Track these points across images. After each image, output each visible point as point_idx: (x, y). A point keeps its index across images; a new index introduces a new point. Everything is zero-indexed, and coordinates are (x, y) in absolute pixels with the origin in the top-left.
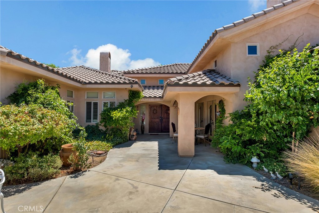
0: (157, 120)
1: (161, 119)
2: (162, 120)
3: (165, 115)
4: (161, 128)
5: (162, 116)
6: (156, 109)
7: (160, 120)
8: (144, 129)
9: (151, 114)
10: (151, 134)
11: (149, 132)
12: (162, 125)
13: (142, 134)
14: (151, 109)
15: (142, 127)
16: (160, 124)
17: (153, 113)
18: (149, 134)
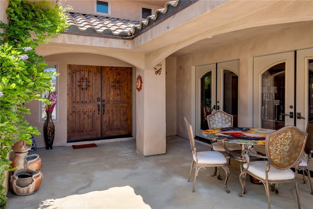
0: (91, 107)
1: (100, 103)
2: (104, 106)
3: (112, 93)
4: (99, 127)
5: (104, 97)
6: (86, 76)
7: (99, 106)
8: (53, 133)
9: (74, 91)
10: (75, 147)
11: (68, 142)
12: (104, 119)
13: (47, 148)
14: (72, 77)
15: (49, 129)
16: (99, 116)
17: (78, 88)
18: (69, 147)
